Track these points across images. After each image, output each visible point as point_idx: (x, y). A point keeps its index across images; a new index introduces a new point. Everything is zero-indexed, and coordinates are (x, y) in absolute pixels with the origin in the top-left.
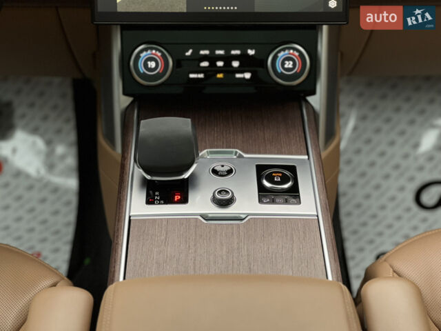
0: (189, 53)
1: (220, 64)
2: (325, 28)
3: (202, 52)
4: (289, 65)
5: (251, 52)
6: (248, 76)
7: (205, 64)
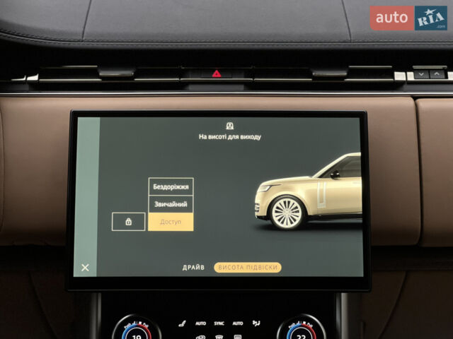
2: (344, 296)
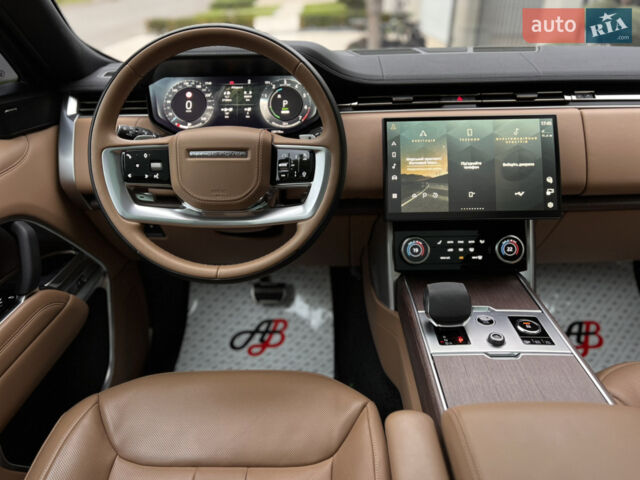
0: (440, 243)
1: (461, 250)
3: (449, 242)
4: (510, 249)
5: (482, 242)
6: (480, 257)
7: (451, 250)
